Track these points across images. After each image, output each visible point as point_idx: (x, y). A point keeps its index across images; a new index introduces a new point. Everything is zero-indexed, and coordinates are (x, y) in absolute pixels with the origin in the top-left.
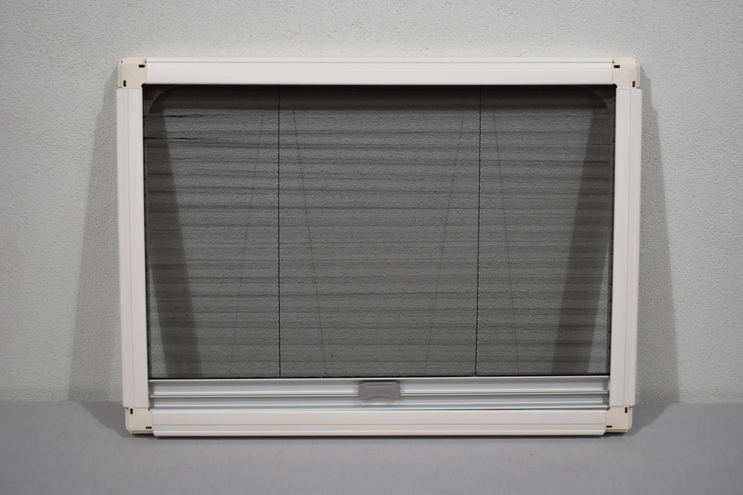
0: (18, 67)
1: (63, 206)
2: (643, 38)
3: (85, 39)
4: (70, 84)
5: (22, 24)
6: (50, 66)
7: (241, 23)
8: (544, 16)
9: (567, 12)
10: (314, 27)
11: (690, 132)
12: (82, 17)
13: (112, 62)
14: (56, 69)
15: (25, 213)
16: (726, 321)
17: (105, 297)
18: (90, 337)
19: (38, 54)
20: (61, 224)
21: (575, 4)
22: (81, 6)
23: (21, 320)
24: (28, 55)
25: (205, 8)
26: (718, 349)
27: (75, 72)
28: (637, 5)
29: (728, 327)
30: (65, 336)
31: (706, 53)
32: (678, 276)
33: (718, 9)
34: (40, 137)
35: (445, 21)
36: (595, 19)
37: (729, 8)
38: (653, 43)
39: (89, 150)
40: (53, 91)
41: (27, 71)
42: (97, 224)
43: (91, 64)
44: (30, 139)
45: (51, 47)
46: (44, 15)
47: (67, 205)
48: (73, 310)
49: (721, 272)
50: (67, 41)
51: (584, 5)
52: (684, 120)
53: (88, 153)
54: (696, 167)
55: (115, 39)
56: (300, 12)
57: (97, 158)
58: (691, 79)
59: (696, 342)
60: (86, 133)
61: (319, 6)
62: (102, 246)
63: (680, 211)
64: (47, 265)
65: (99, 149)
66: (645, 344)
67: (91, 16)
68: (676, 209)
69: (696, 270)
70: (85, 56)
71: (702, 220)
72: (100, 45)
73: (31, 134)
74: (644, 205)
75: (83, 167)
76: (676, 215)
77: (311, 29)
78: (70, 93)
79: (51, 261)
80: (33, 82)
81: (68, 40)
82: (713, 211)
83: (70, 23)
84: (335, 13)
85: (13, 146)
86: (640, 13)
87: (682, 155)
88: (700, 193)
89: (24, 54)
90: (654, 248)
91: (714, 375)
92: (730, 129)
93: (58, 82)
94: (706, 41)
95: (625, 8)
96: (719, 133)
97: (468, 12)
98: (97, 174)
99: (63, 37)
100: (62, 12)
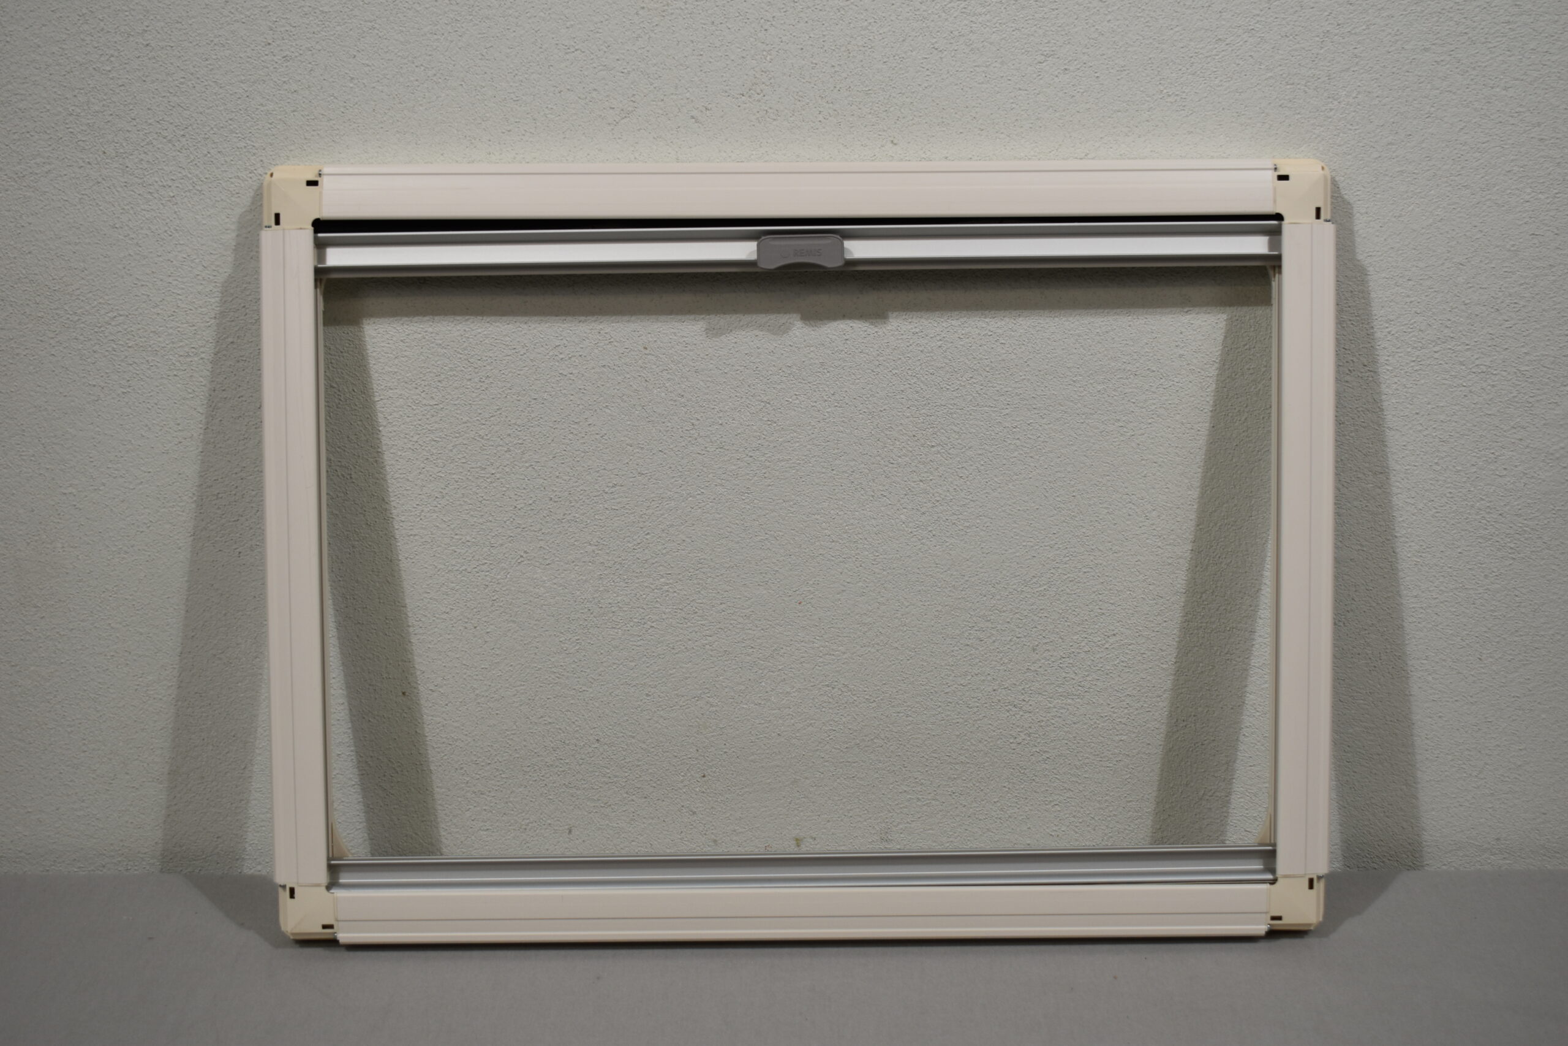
0: (57, 186)
1: (150, 470)
2: (1335, 117)
3: (194, 129)
4: (164, 220)
5: (67, 98)
6: (123, 184)
7: (514, 92)
8: (1132, 74)
9: (1180, 67)
10: (663, 100)
11: (1434, 310)
12: (189, 83)
13: (250, 175)
14: (135, 190)
15: (71, 485)
16: (1514, 697)
17: (236, 658)
18: (206, 740)
19: (99, 159)
20: (145, 508)
21: (1197, 51)
22: (186, 61)
23: (63, 707)
24: (77, 162)
25: (440, 64)
26: (1498, 755)
27: (174, 197)
28: (1322, 51)
29: (1519, 710)
30: (154, 740)
31: (1464, 148)
32: (1414, 606)
33: (1488, 58)
34: (102, 329)
35: (931, 86)
36: (1236, 80)
37: (1510, 56)
38: (1357, 127)
39: (203, 355)
40: (129, 235)
41: (76, 194)
42: (219, 508)
43: (206, 178)
44: (82, 334)
45: (124, 144)
46: (112, 79)
47: (158, 469)
48: (170, 684)
49: (1502, 597)
50: (157, 133)
51: (1214, 52)
52: (1421, 284)
53: (201, 361)
54: (1446, 382)
55: (256, 128)
56: (634, 70)
57: (218, 371)
58: (1435, 200)
59: (1452, 741)
60: (196, 321)
61: (674, 58)
62: (229, 553)
63: (1417, 472)
64: (116, 593)
65: (225, 352)
66: (1349, 746)
67: (207, 80)
68: (1408, 467)
69: (1451, 594)
70: (194, 163)
71: (1460, 490)
72: (225, 140)
73: (83, 323)
74: (1342, 460)
75: (190, 391)
76: (1408, 479)
77: (657, 105)
78: (163, 239)
79: (124, 585)
80: (88, 216)
81: (161, 131)
82: (1484, 472)
83: (164, 96)
84: (705, 72)
85: (46, 348)
86: (1328, 67)
87: (1418, 356)
88: (1458, 435)
89: (69, 160)
90: (1365, 549)
91: (1490, 810)
92: (1515, 303)
93: (139, 216)
94: (1465, 124)
95: (1298, 57)
96: (1493, 310)
97: (977, 68)
98: (220, 405)
99: (150, 124)
100: (147, 74)
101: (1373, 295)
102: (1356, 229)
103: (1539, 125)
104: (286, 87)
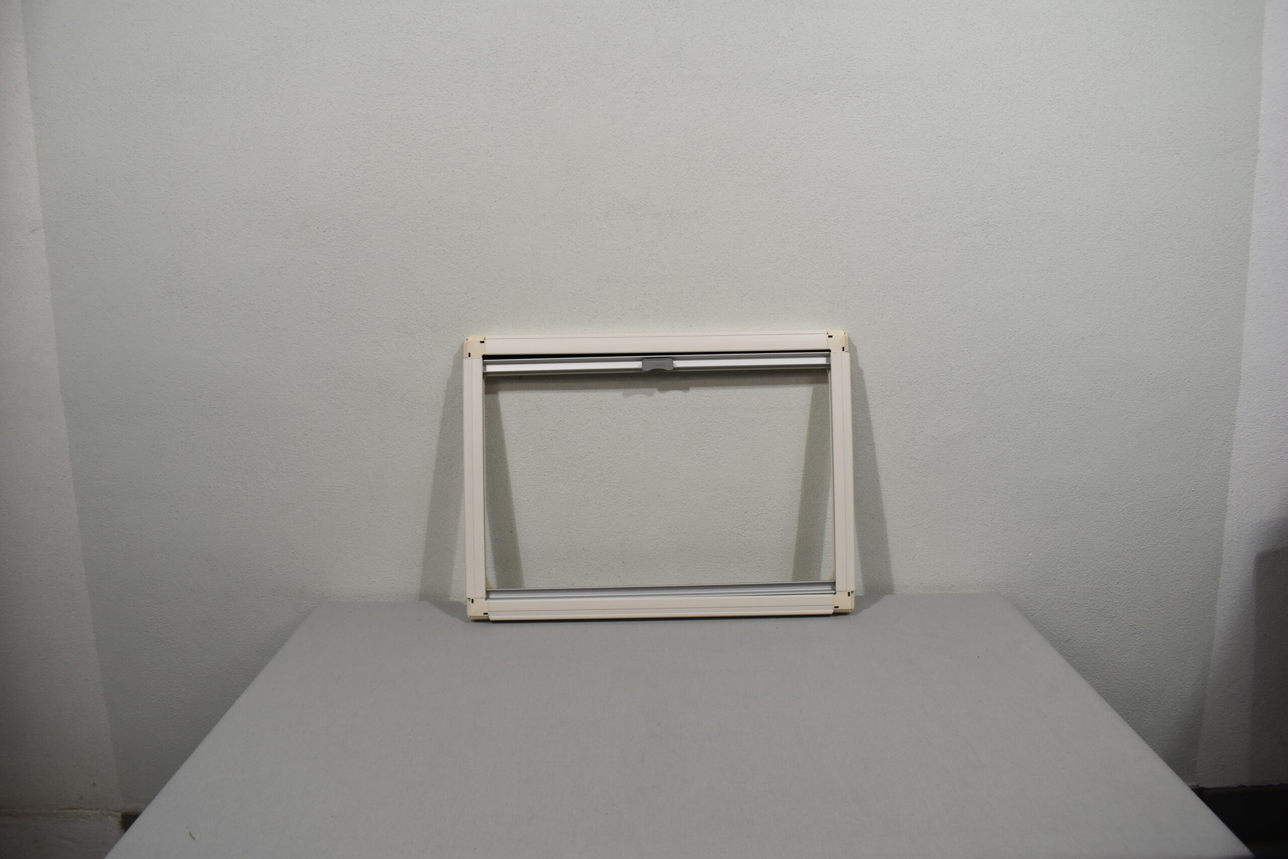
0: (389, 344)
19: (405, 335)
22: (437, 299)
24: (397, 336)
27: (431, 348)
33: (902, 294)
44: (396, 398)
45: (414, 330)
50: (426, 325)
54: (894, 411)
56: (597, 301)
74: (856, 440)
83: (429, 312)
85: (383, 404)
89: (394, 335)
99: (423, 322)
100: (423, 304)
101: (865, 379)
102: (858, 355)
103: (922, 317)
104: (473, 308)
